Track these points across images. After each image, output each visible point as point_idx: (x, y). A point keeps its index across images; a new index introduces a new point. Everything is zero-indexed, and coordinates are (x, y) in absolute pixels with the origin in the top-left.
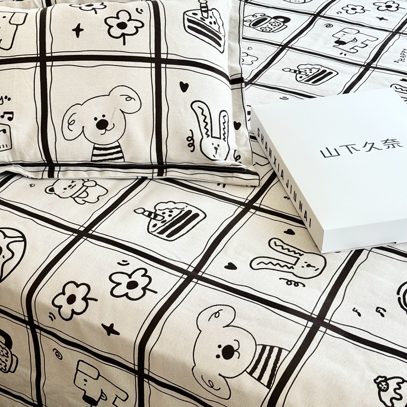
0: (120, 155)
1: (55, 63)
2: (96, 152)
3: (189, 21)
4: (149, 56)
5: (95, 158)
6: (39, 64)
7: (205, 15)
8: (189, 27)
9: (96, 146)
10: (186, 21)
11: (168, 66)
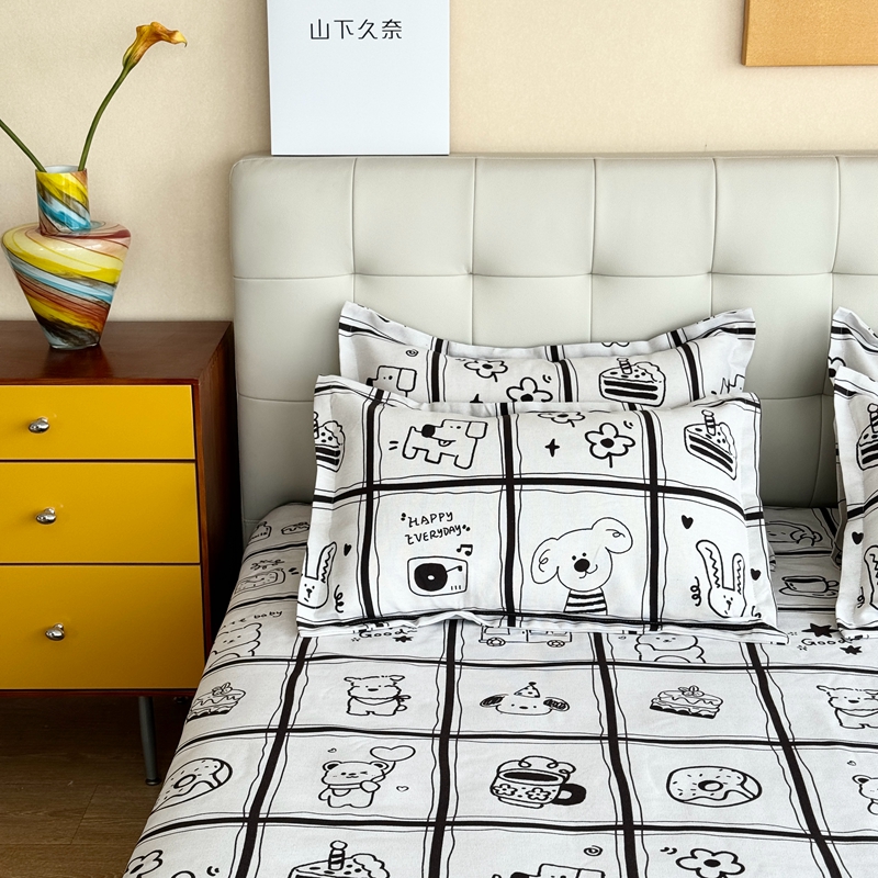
0: (603, 606)
1: (525, 487)
2: (572, 600)
3: (692, 438)
4: (642, 482)
5: (569, 609)
6: (505, 487)
7: (712, 431)
8: (692, 446)
9: (573, 592)
10: (688, 439)
11: (666, 495)
